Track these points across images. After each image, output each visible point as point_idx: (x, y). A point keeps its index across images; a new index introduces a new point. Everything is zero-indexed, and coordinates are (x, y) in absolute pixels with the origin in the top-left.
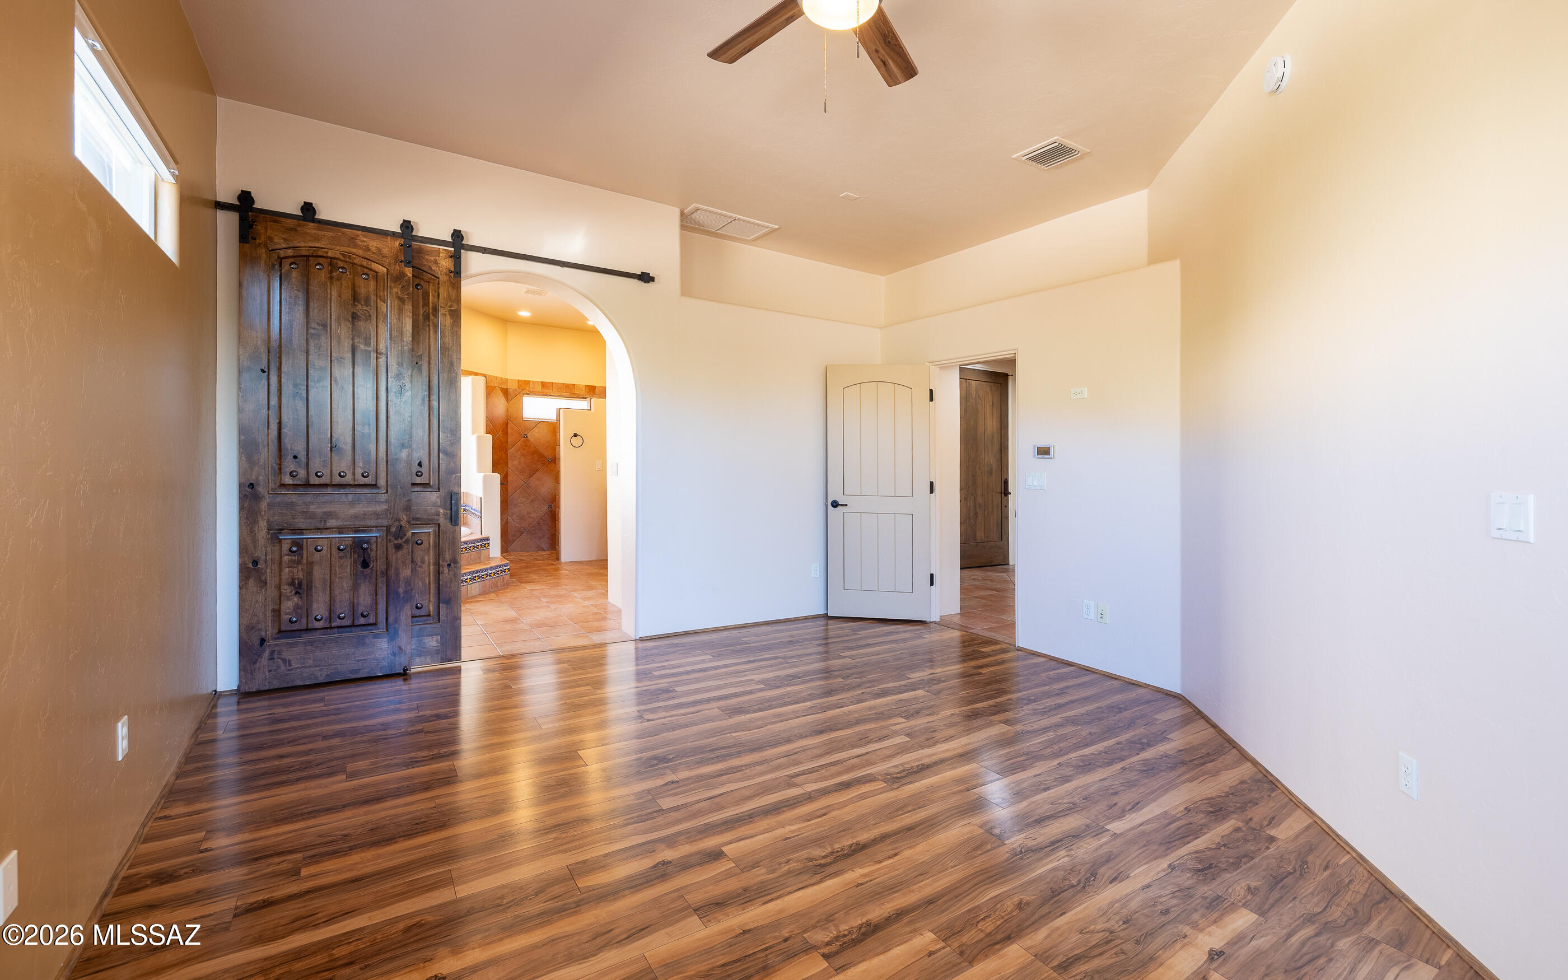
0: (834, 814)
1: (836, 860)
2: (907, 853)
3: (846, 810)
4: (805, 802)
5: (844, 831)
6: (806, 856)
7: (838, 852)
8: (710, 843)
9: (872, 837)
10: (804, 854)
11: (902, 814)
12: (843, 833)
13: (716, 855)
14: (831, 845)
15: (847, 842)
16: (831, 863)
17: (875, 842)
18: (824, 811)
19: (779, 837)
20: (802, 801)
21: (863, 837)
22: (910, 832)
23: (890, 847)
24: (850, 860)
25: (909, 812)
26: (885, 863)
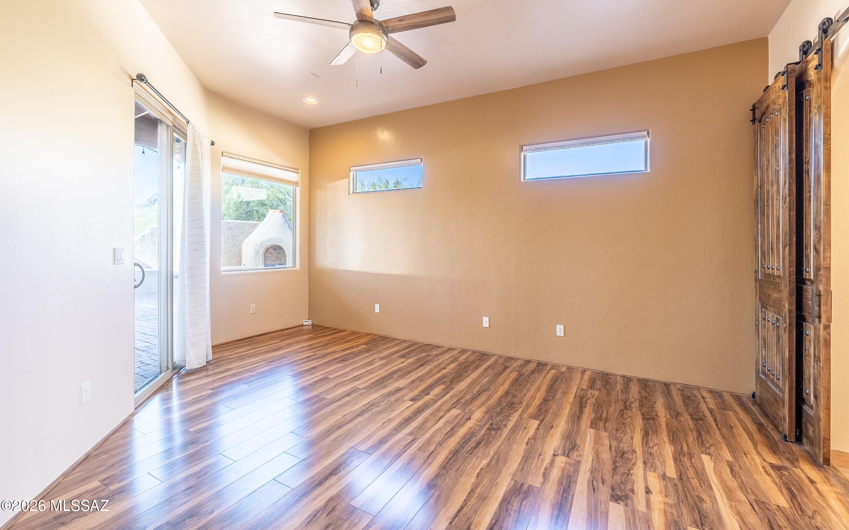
0: (379, 425)
1: (368, 409)
2: (339, 417)
3: (374, 429)
4: (397, 427)
5: (370, 419)
6: (380, 407)
7: (369, 411)
8: (419, 404)
9: (356, 420)
10: (381, 408)
11: (344, 433)
12: (370, 418)
13: (413, 400)
14: (372, 413)
15: (367, 415)
16: (369, 407)
17: (355, 418)
18: (384, 425)
19: (396, 410)
20: (399, 427)
21: (360, 419)
22: (339, 426)
23: (347, 418)
24: (362, 409)
25: (341, 436)
26: (348, 412)
